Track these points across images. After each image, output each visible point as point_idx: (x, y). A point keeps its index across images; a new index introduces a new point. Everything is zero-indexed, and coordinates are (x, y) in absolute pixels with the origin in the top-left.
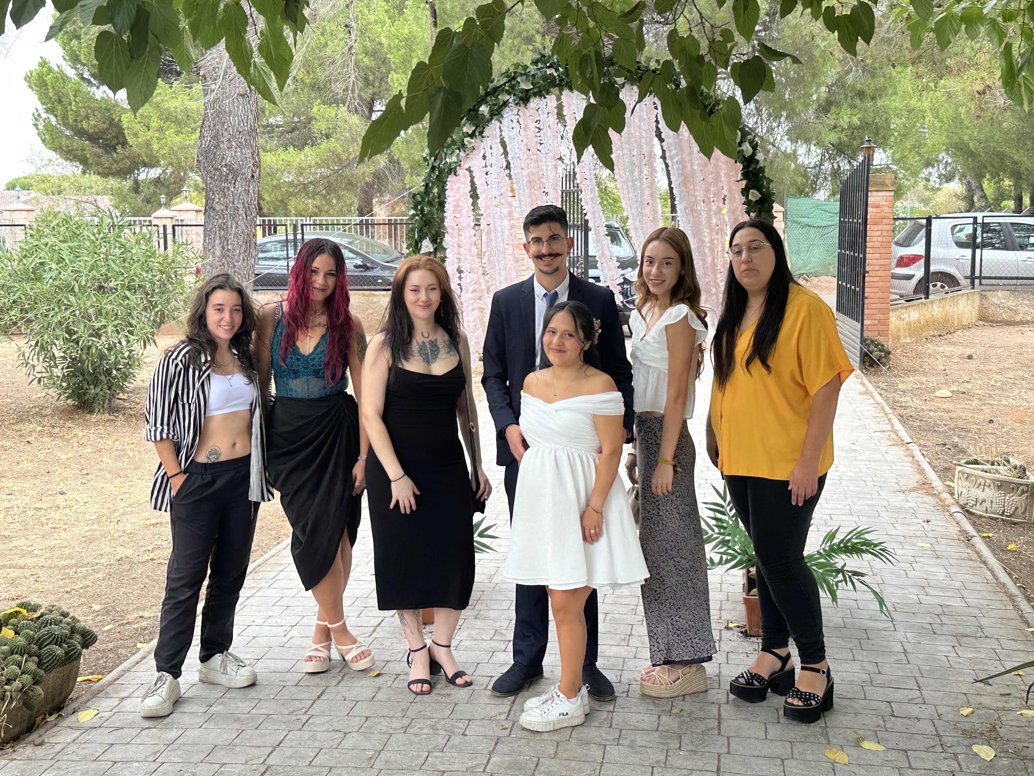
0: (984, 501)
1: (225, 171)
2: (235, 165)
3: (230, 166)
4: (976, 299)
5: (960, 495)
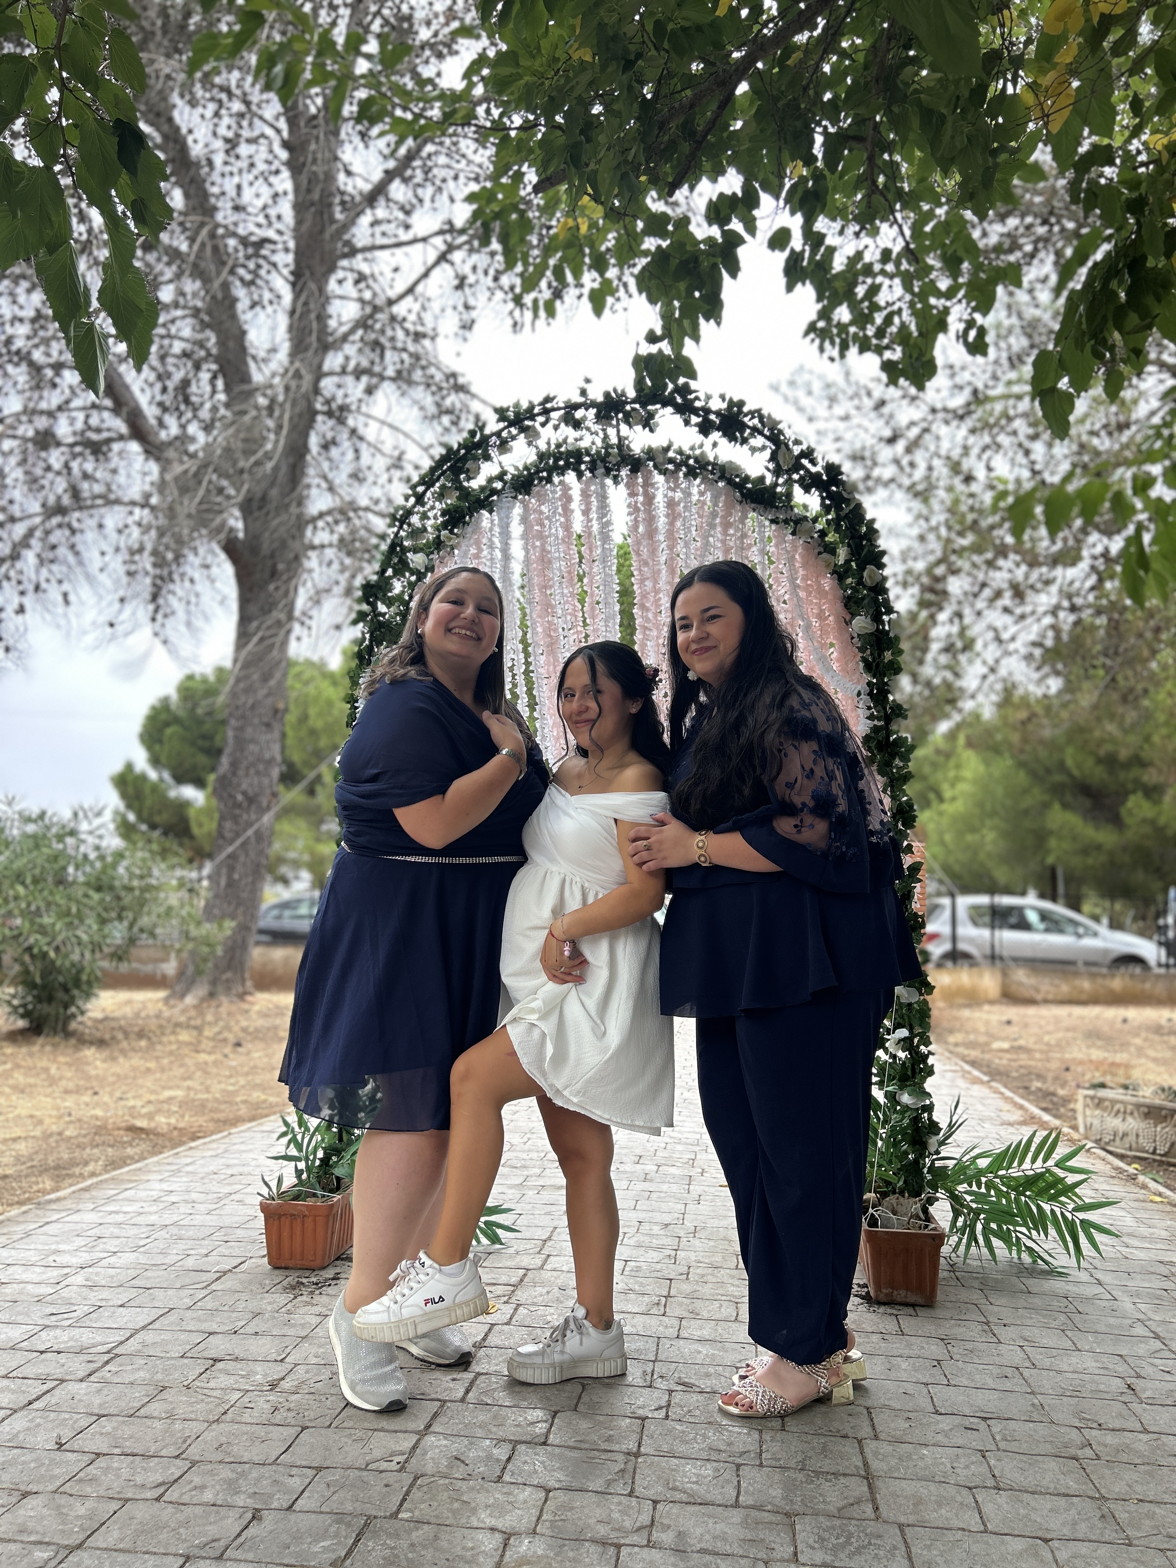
0: (1125, 1135)
1: (240, 797)
2: (251, 793)
3: (244, 793)
4: (998, 976)
5: (1089, 1128)
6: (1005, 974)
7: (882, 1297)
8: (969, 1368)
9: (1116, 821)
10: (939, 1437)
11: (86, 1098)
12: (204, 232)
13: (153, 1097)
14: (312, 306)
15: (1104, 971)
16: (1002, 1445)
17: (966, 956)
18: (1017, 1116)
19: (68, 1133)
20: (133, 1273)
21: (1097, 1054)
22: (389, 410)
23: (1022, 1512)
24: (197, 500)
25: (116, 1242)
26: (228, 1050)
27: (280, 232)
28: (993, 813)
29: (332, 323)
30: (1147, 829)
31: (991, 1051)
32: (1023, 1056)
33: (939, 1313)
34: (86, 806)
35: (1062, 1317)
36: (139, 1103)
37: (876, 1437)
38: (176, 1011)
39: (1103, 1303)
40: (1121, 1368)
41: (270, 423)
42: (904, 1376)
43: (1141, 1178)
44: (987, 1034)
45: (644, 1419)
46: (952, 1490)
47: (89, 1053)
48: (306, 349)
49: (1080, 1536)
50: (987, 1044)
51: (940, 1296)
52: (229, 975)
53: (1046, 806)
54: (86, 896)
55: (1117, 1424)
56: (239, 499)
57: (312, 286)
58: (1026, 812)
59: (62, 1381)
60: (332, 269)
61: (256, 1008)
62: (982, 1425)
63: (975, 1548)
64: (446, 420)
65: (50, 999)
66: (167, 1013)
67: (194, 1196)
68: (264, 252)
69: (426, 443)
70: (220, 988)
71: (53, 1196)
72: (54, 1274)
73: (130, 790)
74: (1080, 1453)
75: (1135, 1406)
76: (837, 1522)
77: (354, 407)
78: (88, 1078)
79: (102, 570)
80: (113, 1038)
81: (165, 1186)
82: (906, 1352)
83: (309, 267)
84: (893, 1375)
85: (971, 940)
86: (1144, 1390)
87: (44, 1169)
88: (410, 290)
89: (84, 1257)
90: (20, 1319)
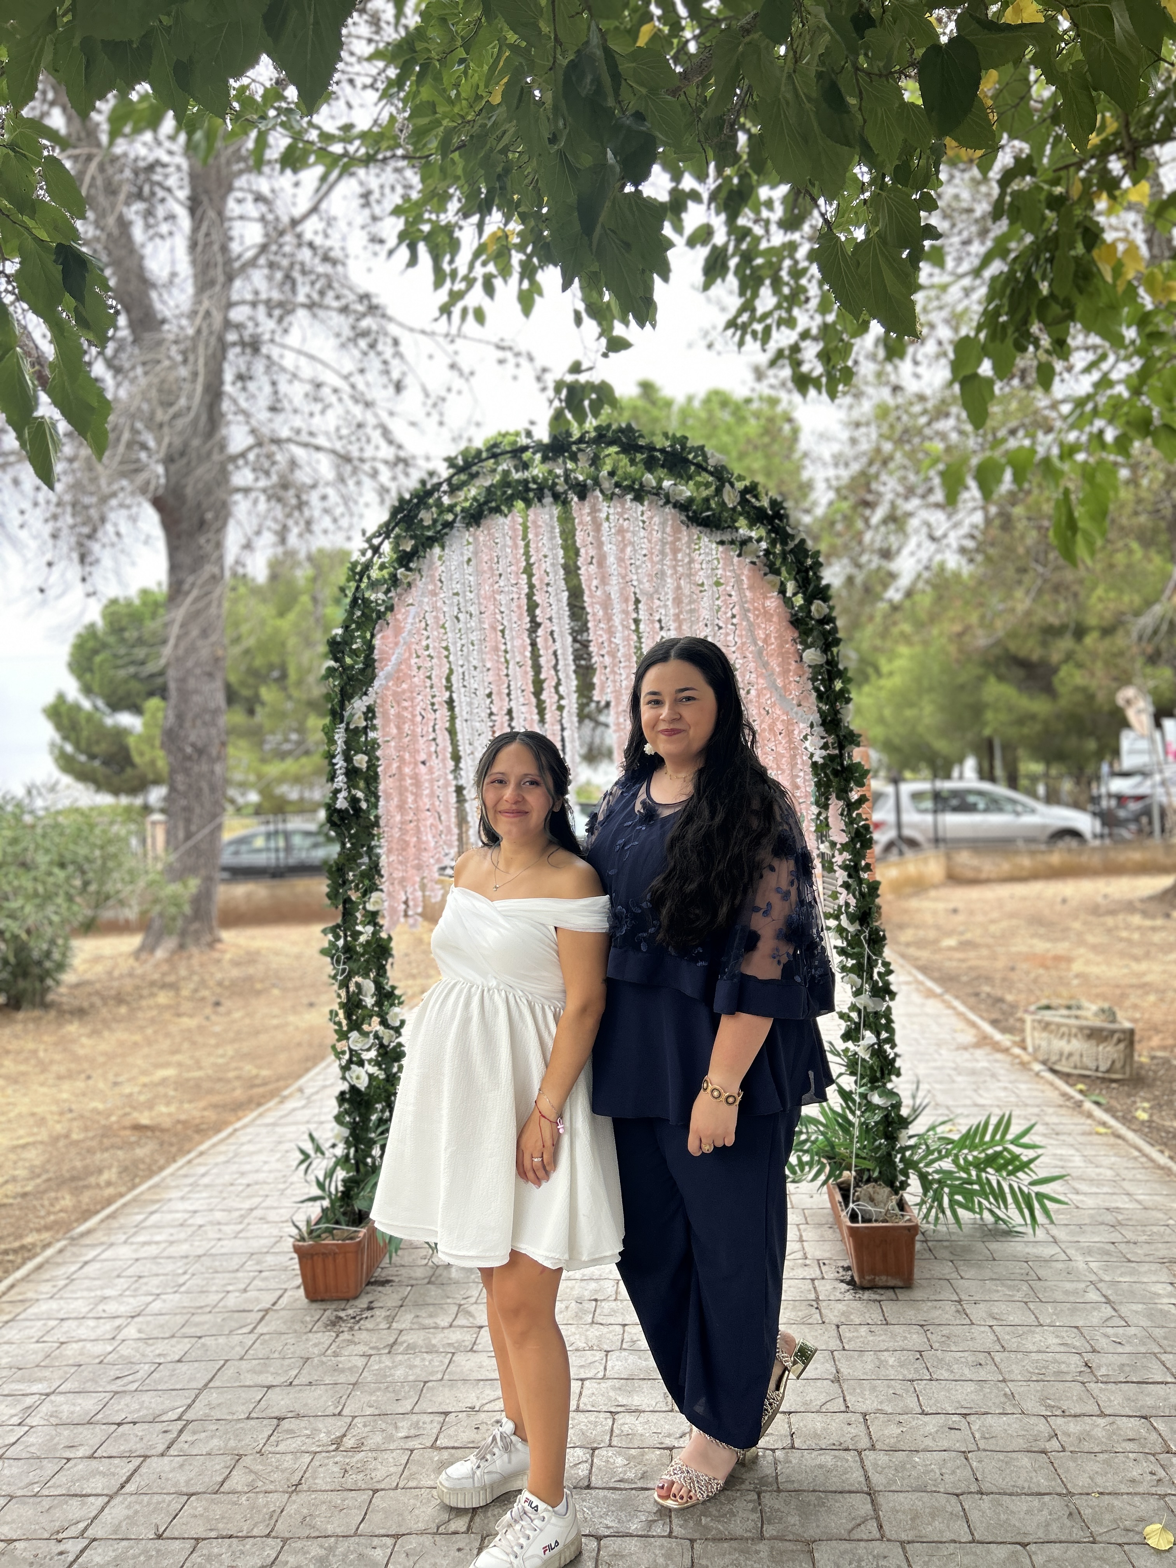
0: (1070, 1055)
1: (189, 750)
2: (199, 744)
3: (193, 745)
4: (943, 860)
5: (1037, 1049)
6: (949, 857)
7: (866, 1284)
8: (948, 1357)
9: (1049, 690)
10: (929, 1442)
11: (80, 1084)
12: (93, 166)
13: (145, 1079)
14: (214, 237)
15: (1043, 847)
16: (982, 1444)
17: (912, 843)
18: (969, 1036)
19: (75, 1136)
20: (180, 1320)
21: (1041, 946)
22: (304, 340)
23: (1003, 1517)
24: (118, 458)
25: (155, 1281)
26: (208, 1011)
27: (171, 153)
28: (931, 689)
29: (235, 247)
30: (1079, 697)
31: (940, 950)
32: (972, 954)
33: (917, 1294)
34: (38, 782)
35: (1025, 1287)
36: (136, 1089)
37: (873, 1448)
38: (148, 967)
39: (1060, 1265)
40: (1078, 1343)
41: (183, 372)
42: (892, 1374)
43: (1088, 1105)
44: (938, 927)
45: (671, 1449)
46: (942, 1499)
47: (73, 1028)
48: (212, 283)
49: (1053, 1537)
50: (936, 941)
51: (917, 1273)
52: (196, 926)
53: (981, 679)
54: (50, 874)
55: (1077, 1410)
56: (162, 454)
57: (211, 214)
58: (962, 687)
59: (146, 1457)
60: (230, 189)
61: (228, 956)
62: (963, 1425)
63: (967, 1560)
64: (363, 343)
65: (25, 975)
66: (139, 971)
67: (218, 1216)
68: (157, 177)
69: (345, 371)
70: (189, 940)
71: (83, 1228)
72: (107, 1327)
73: (65, 721)
74: (1048, 1446)
75: (1092, 1386)
76: (847, 1545)
77: (267, 337)
78: (76, 1059)
79: (22, 526)
80: (92, 1006)
81: (188, 1206)
82: (891, 1345)
83: (207, 192)
84: (883, 1372)
85: (914, 826)
86: (1099, 1367)
87: (61, 1182)
88: (314, 209)
89: (131, 1304)
90: (89, 1386)
